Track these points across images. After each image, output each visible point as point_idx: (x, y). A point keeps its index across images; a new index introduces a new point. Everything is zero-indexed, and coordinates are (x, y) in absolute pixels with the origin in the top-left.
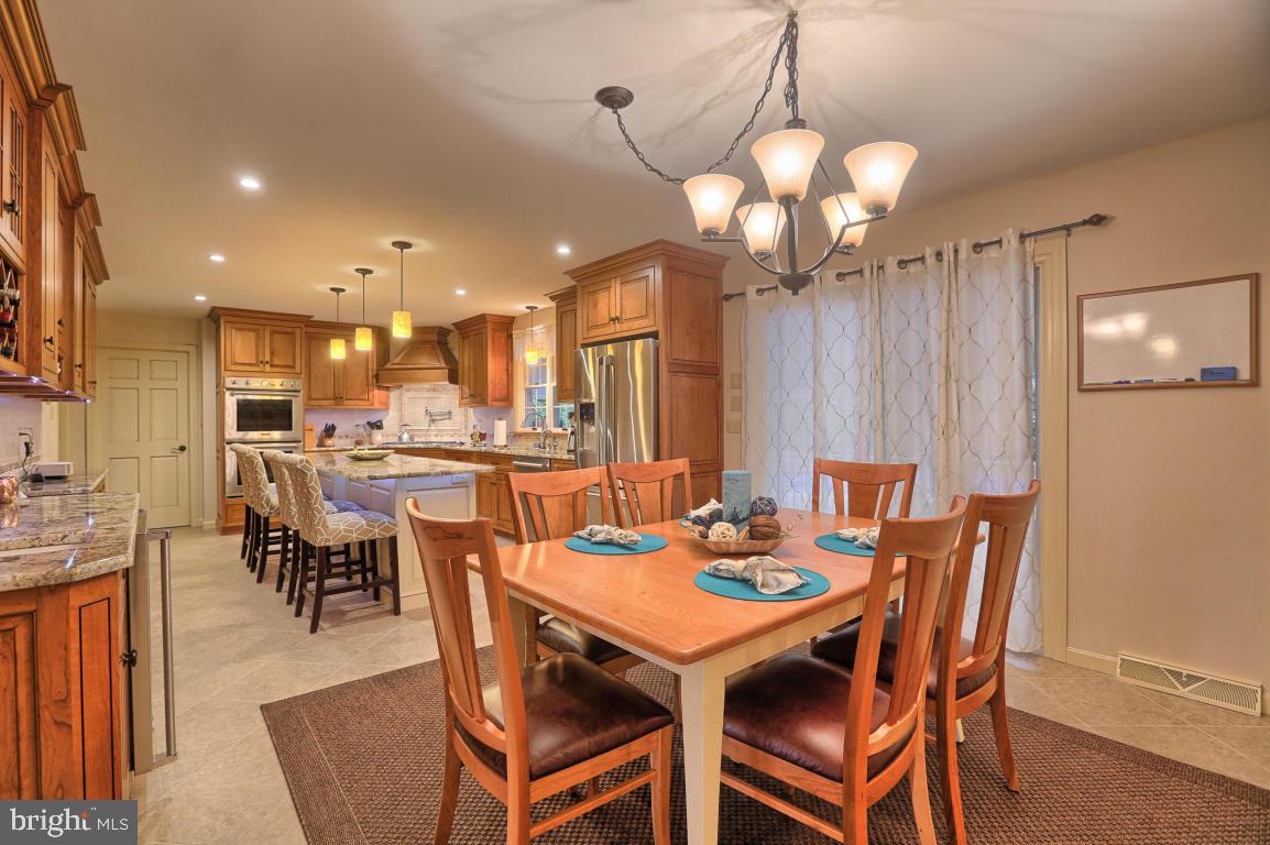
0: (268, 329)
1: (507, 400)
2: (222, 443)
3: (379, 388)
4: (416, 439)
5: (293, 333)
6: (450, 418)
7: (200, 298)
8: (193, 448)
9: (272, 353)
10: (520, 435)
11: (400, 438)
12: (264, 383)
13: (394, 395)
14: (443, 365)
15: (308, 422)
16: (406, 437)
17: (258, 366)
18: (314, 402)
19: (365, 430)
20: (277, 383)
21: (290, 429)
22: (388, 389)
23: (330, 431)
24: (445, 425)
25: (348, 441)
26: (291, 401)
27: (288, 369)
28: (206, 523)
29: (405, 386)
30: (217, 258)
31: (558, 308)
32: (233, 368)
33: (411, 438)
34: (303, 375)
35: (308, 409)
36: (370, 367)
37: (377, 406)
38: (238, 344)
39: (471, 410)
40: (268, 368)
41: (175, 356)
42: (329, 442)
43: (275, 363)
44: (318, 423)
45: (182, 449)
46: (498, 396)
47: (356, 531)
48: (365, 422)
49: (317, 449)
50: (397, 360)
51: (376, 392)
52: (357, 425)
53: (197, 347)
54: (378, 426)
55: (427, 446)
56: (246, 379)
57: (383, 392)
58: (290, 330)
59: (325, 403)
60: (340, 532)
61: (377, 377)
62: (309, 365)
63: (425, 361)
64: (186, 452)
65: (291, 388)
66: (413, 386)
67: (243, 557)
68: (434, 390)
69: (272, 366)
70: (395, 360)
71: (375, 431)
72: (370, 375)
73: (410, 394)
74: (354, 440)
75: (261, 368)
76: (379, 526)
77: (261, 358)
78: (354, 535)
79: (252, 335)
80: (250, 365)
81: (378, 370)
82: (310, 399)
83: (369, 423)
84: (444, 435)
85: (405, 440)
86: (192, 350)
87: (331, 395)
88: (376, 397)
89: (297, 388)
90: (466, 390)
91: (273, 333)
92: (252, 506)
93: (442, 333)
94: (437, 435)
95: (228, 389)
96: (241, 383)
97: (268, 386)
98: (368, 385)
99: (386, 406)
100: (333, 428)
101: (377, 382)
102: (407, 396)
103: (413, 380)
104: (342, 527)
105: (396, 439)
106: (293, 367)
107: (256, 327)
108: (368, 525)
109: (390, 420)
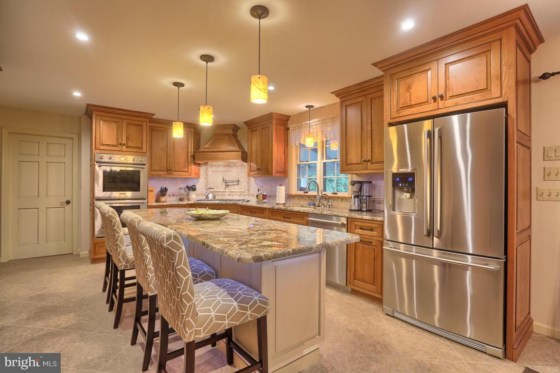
0: (125, 122)
1: (284, 173)
2: (94, 199)
3: (195, 164)
4: (217, 198)
5: (141, 126)
6: (238, 184)
7: (77, 94)
8: (75, 202)
9: (127, 138)
10: (294, 196)
11: (207, 197)
12: (121, 158)
13: (202, 169)
14: (238, 149)
15: (150, 186)
16: (211, 196)
17: (119, 147)
18: (154, 173)
19: (185, 191)
20: (130, 159)
21: (139, 191)
22: (199, 165)
23: (163, 192)
24: (235, 189)
25: (175, 198)
26: (139, 172)
27: (138, 150)
28: (81, 253)
29: (210, 163)
30: (82, 36)
31: (342, 102)
32: (102, 147)
33: (214, 197)
34: (147, 154)
35: (151, 177)
36: (190, 150)
37: (193, 176)
38: (104, 131)
39: (252, 179)
40: (124, 148)
41: (64, 141)
42: (163, 199)
43: (129, 145)
44: (156, 186)
45: (68, 202)
46: (279, 170)
47: (229, 316)
48: (185, 186)
49: (156, 204)
50: (206, 146)
51: (193, 166)
52: (180, 188)
53: (78, 135)
54: (193, 188)
55: (224, 202)
56: (110, 155)
57: (196, 167)
58: (139, 123)
59: (161, 173)
60: (212, 320)
61: (194, 157)
62: (151, 147)
63: (225, 147)
64: (70, 205)
65: (141, 163)
66: (214, 163)
67: (104, 290)
68: (228, 166)
69: (127, 147)
70: (205, 146)
71: (191, 192)
72: (189, 155)
73: (213, 169)
74: (178, 198)
75: (120, 148)
76: (251, 307)
77: (120, 142)
78: (227, 322)
79: (114, 126)
80: (113, 146)
81: (194, 152)
82: (152, 170)
83: (187, 187)
84: (235, 195)
85: (210, 199)
86: (75, 137)
87: (165, 168)
88: (193, 170)
89: (144, 163)
90: (254, 165)
91: (128, 124)
92: (111, 254)
93: (235, 128)
94: (229, 195)
95: (97, 162)
96: (106, 158)
97: (125, 161)
98: (188, 162)
99: (198, 176)
100: (166, 190)
101: (194, 160)
102: (211, 170)
103: (217, 159)
104: (213, 314)
105: (204, 198)
106: (142, 148)
107: (117, 120)
108: (241, 308)
109: (200, 185)
